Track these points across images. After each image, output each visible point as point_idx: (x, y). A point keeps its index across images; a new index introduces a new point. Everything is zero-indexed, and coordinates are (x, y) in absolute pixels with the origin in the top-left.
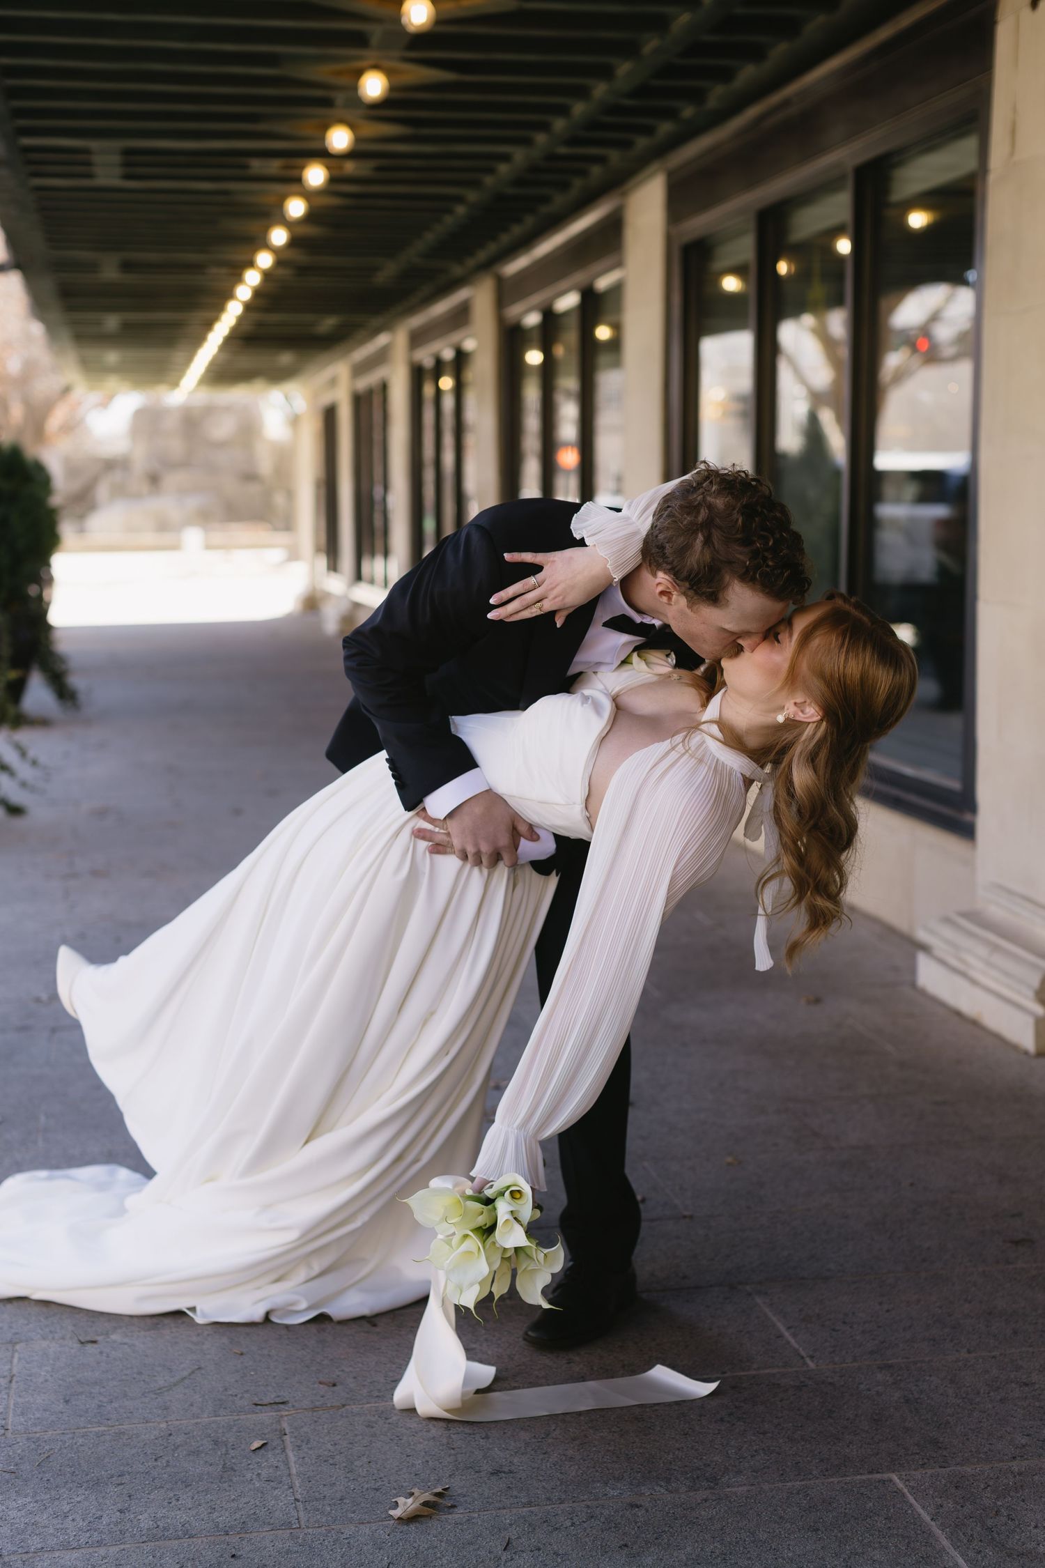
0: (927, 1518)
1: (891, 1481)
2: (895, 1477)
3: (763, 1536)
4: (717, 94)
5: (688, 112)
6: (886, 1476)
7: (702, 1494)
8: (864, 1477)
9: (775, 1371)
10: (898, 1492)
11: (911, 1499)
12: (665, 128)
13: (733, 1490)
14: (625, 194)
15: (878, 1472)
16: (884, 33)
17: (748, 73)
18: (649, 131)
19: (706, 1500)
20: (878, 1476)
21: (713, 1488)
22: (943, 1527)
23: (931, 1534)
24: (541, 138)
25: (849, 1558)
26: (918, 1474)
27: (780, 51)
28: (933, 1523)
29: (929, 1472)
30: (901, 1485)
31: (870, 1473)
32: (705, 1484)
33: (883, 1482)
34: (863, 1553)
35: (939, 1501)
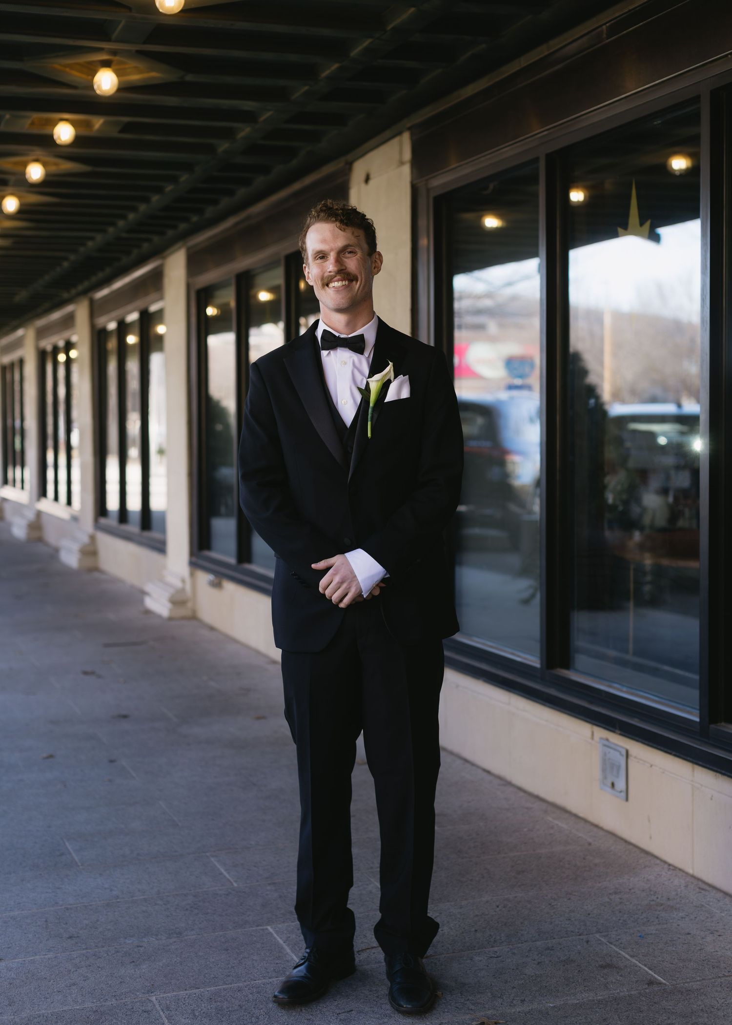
0: (281, 942)
1: (267, 929)
2: (269, 928)
3: (200, 954)
4: (210, 211)
5: (195, 219)
6: (265, 927)
7: (174, 940)
8: (254, 929)
9: (217, 888)
10: (270, 933)
11: (275, 935)
12: (183, 226)
13: (189, 937)
14: (164, 258)
15: (261, 926)
16: (297, 186)
17: (225, 202)
18: (174, 227)
19: (175, 942)
20: (261, 928)
21: (179, 937)
22: (288, 945)
23: (282, 948)
24: (111, 230)
25: (242, 959)
26: (280, 926)
27: (242, 192)
28: (284, 944)
29: (286, 924)
30: (271, 930)
31: (257, 926)
32: (175, 935)
33: (263, 930)
34: (248, 957)
35: (289, 935)
